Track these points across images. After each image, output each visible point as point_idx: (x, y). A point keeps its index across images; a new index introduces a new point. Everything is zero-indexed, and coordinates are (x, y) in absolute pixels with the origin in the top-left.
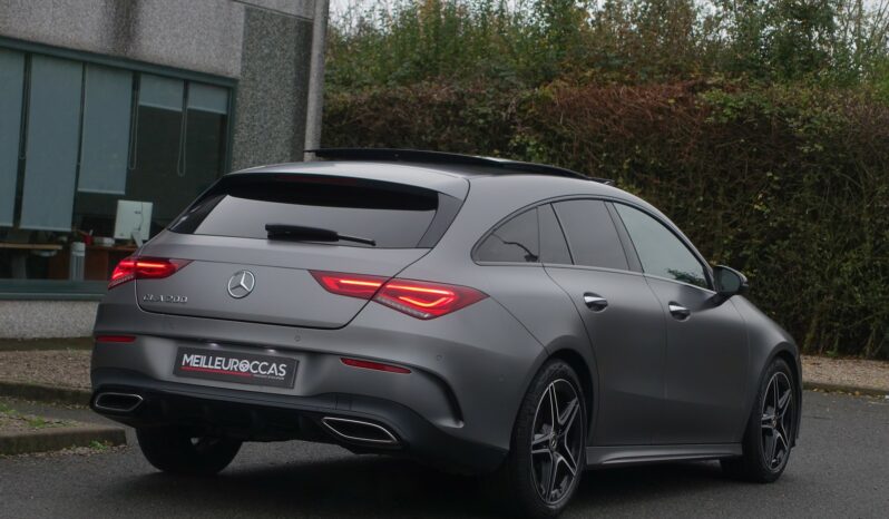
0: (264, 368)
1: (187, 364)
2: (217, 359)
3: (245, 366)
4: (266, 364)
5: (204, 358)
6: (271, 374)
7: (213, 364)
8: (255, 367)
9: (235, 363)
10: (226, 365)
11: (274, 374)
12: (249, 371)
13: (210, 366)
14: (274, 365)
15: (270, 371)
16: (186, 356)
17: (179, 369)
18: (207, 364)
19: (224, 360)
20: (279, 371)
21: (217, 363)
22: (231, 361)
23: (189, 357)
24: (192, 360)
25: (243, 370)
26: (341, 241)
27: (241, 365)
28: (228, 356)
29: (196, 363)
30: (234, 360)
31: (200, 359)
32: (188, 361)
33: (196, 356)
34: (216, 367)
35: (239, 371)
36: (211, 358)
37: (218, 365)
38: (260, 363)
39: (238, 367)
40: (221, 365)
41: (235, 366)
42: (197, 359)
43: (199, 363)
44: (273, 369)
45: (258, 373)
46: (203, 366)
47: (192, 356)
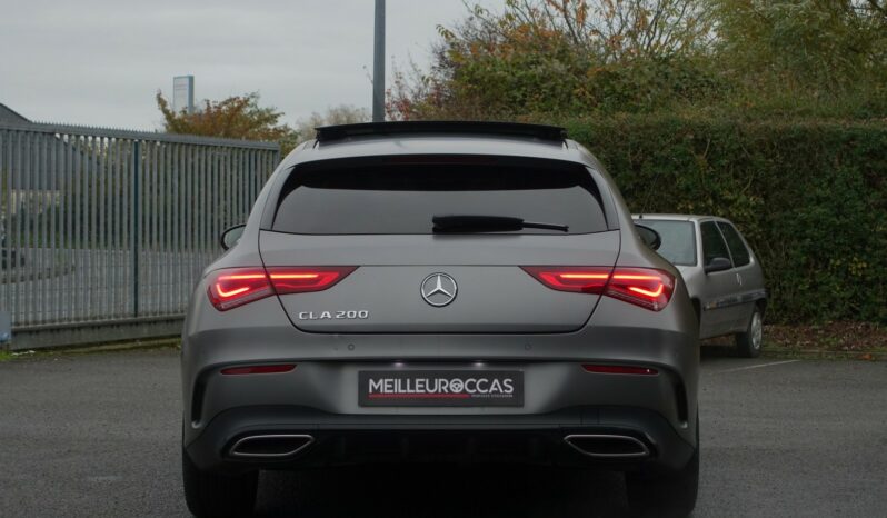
0: (483, 386)
1: (377, 392)
3: (458, 386)
4: (486, 381)
6: (494, 392)
7: (413, 387)
8: (472, 386)
9: (443, 384)
10: (432, 387)
12: (464, 390)
13: (409, 391)
14: (496, 381)
16: (371, 382)
17: (365, 398)
18: (404, 387)
20: (504, 388)
21: (417, 386)
22: (438, 382)
23: (376, 383)
24: (383, 385)
25: (457, 391)
26: (525, 230)
27: (452, 385)
28: (432, 377)
29: (388, 389)
30: (441, 380)
31: (393, 383)
32: (376, 387)
33: (386, 380)
34: (418, 391)
35: (450, 392)
36: (408, 381)
37: (420, 389)
38: (478, 380)
39: (448, 389)
40: (424, 388)
41: (445, 388)
42: (388, 383)
43: (393, 388)
44: (496, 386)
45: (477, 392)
46: (400, 391)
47: (381, 381)
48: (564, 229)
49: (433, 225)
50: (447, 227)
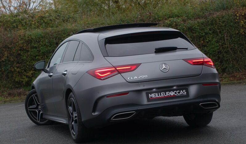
0: (179, 93)
1: (151, 97)
2: (162, 93)
3: (172, 93)
4: (179, 91)
5: (157, 94)
7: (161, 95)
8: (176, 93)
9: (168, 93)
10: (166, 94)
11: (182, 94)
12: (174, 94)
13: (160, 96)
14: (181, 91)
15: (181, 93)
16: (150, 95)
17: (149, 99)
18: (158, 95)
19: (164, 93)
20: (184, 93)
21: (162, 94)
22: (167, 93)
23: (151, 95)
24: (153, 95)
26: (177, 50)
27: (171, 93)
28: (165, 92)
29: (154, 96)
30: (168, 92)
31: (155, 95)
32: (151, 96)
33: (153, 94)
34: (162, 96)
35: (171, 95)
36: (159, 93)
37: (163, 95)
38: (177, 91)
39: (170, 94)
40: (164, 95)
41: (169, 94)
42: (154, 95)
43: (156, 96)
44: (182, 92)
45: (177, 95)
46: (158, 96)
47: (152, 94)
48: (187, 49)
49: (155, 50)
50: (159, 51)
